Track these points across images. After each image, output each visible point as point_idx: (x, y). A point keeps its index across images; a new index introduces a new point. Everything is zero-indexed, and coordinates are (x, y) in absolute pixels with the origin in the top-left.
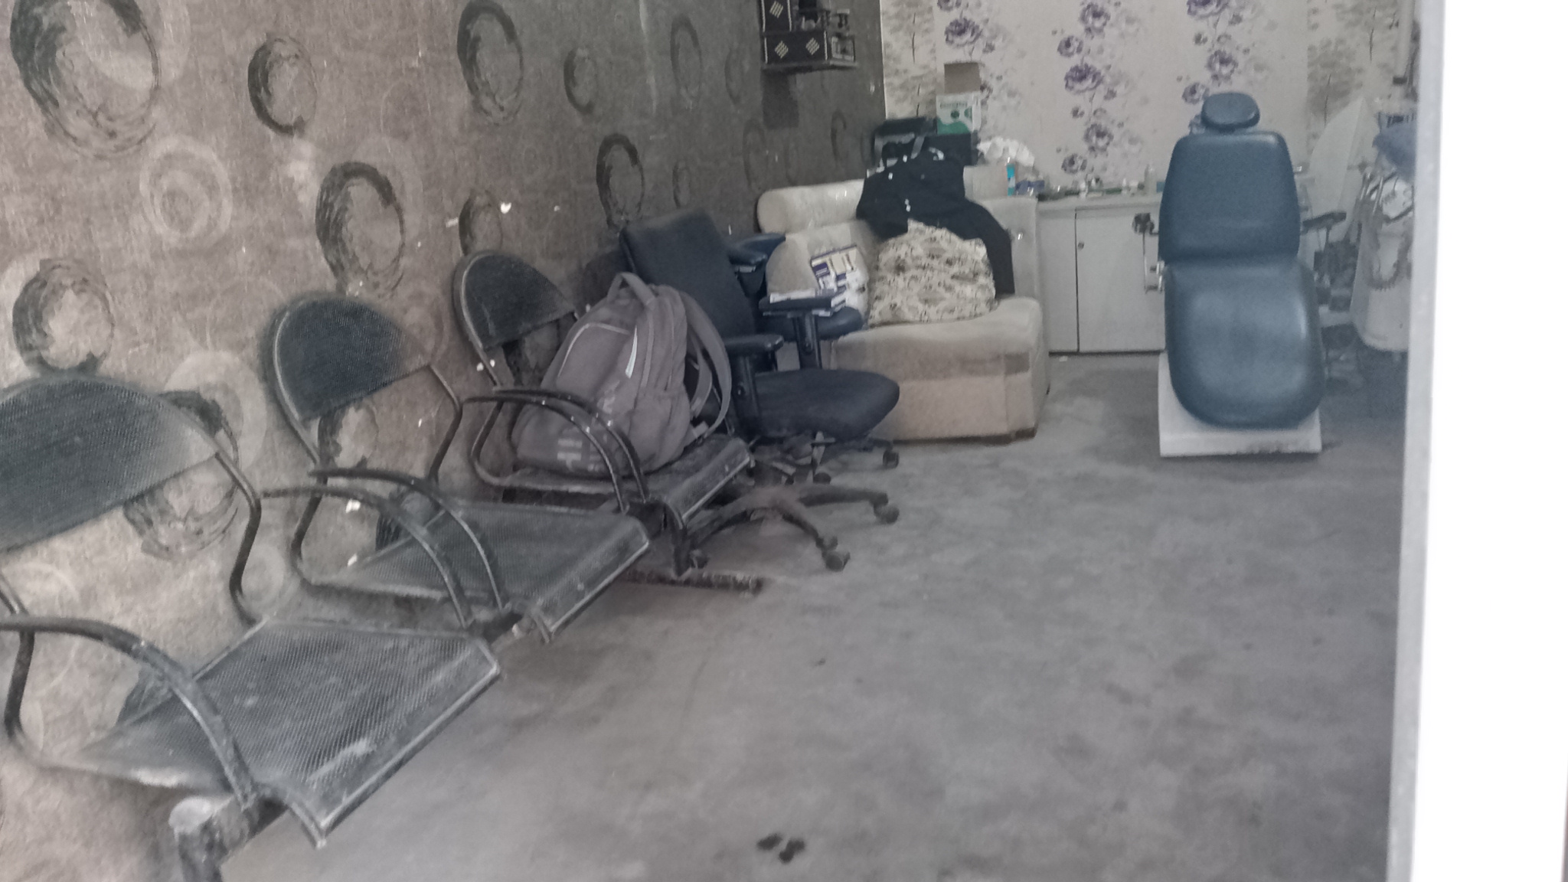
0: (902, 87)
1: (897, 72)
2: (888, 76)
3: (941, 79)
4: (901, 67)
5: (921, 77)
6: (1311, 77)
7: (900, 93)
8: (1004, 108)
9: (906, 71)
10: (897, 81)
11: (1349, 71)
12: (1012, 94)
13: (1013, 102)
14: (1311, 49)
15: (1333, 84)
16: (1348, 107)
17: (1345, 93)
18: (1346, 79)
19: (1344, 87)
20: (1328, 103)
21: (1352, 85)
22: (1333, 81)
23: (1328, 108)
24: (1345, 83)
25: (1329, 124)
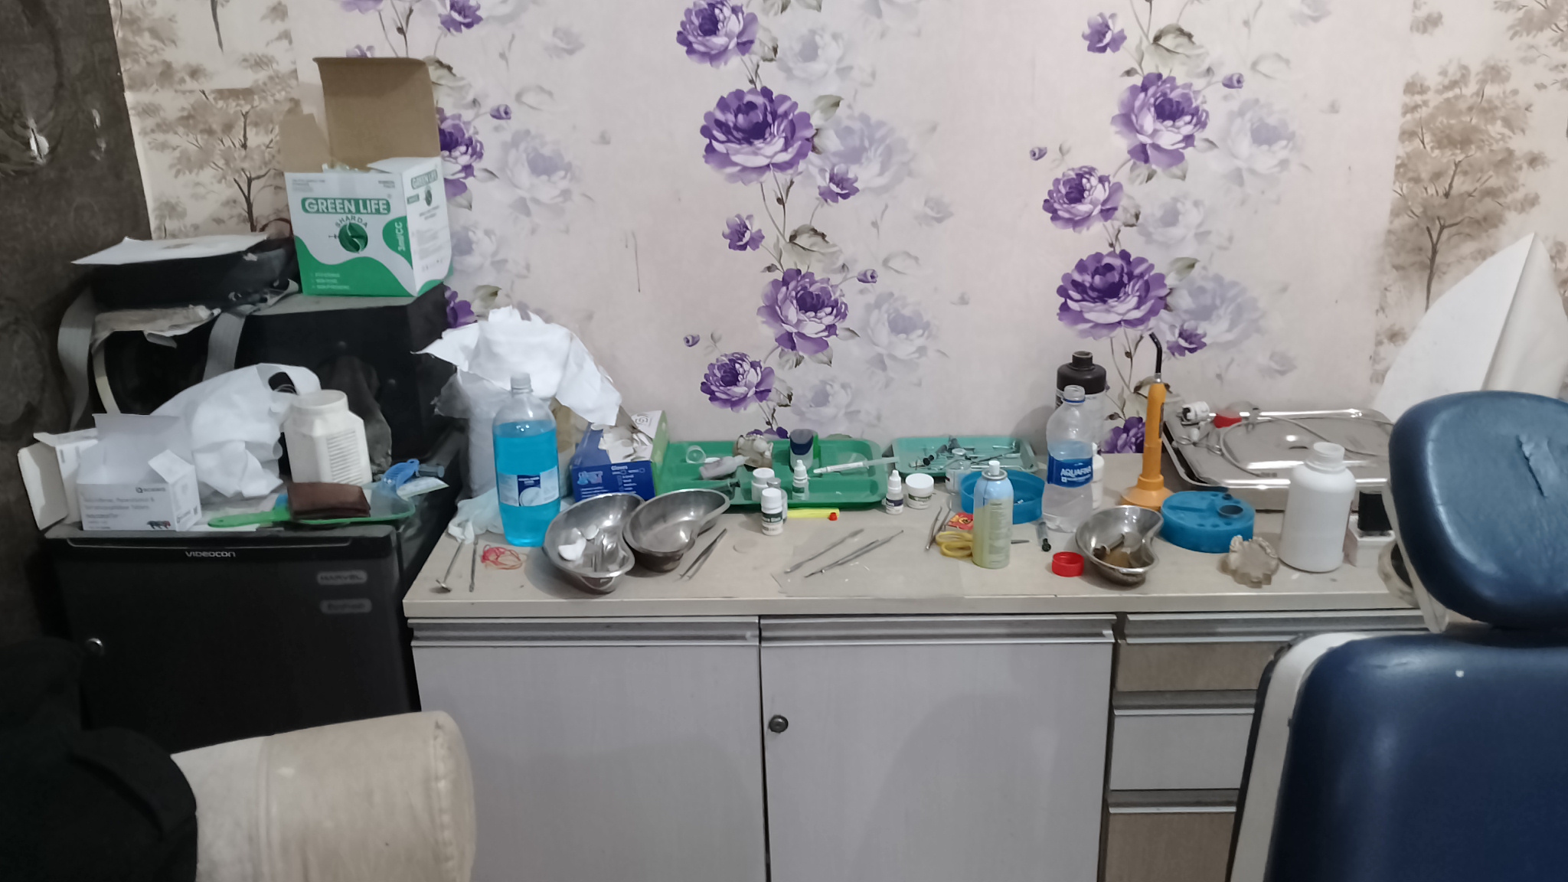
0: (188, 120)
1: (167, 74)
2: (141, 84)
3: (314, 107)
4: (178, 57)
5: (246, 93)
6: (1403, 169)
7: (185, 141)
8: (522, 207)
9: (195, 73)
10: (171, 103)
11: (1506, 161)
12: (543, 166)
13: (546, 190)
14: (1413, 87)
15: (1461, 195)
16: (1491, 261)
17: (1488, 222)
18: (1495, 181)
19: (1489, 204)
20: (1440, 247)
21: (1509, 198)
22: (1461, 185)
23: (1438, 259)
24: (1492, 193)
25: (1435, 307)
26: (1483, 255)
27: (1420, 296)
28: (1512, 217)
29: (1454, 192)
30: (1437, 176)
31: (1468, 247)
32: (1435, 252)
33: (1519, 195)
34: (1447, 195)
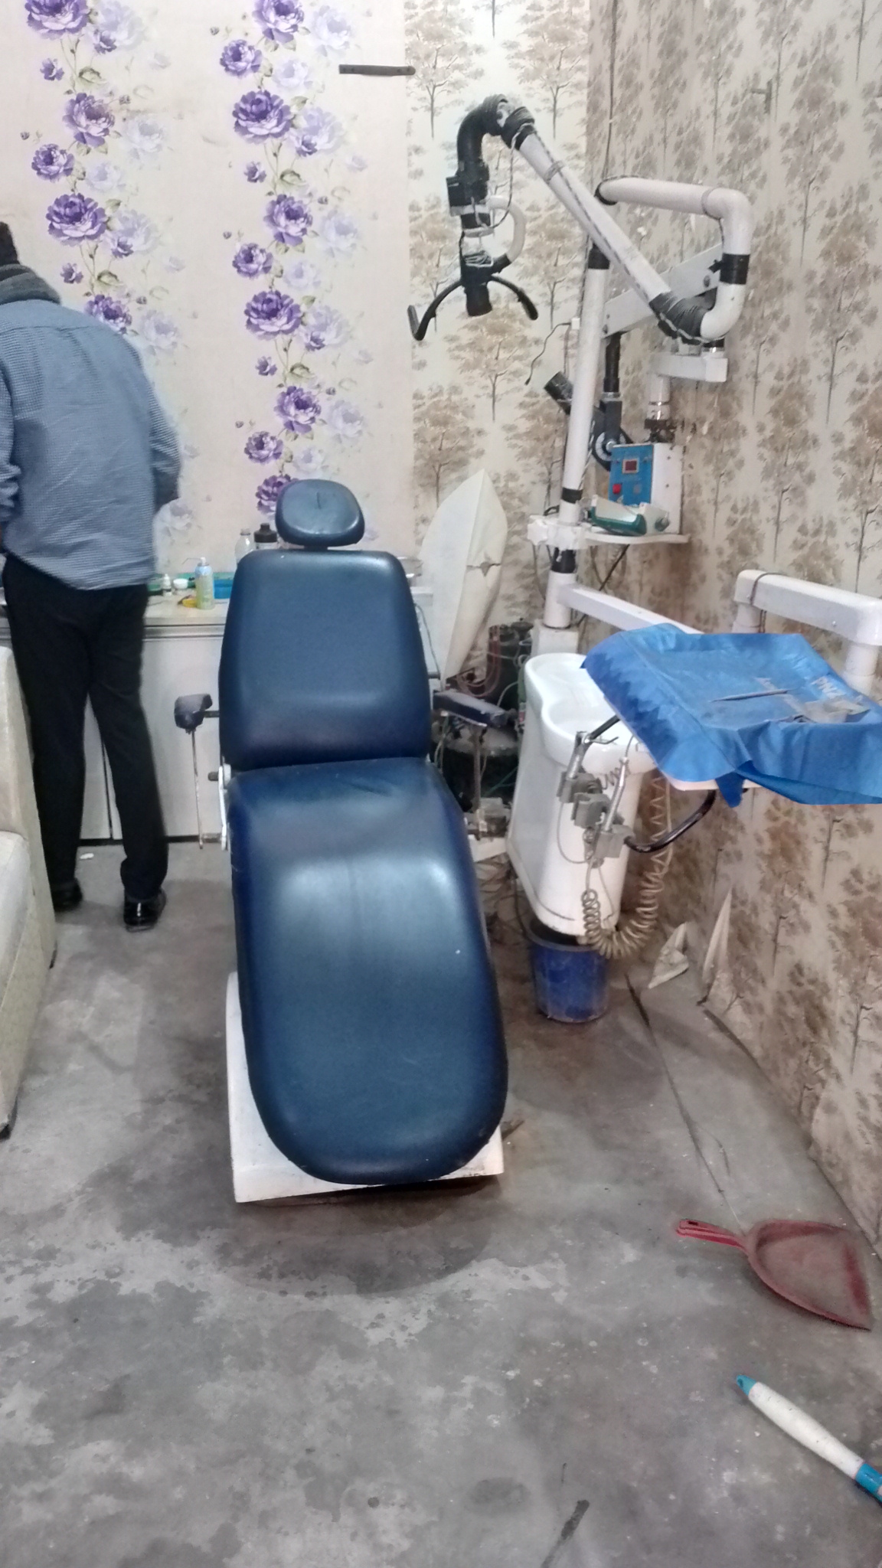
6: (418, 436)
11: (466, 433)
14: (417, 396)
15: (447, 449)
16: (465, 483)
17: (462, 463)
18: (462, 443)
19: (460, 454)
20: (441, 475)
21: (470, 452)
22: (446, 444)
23: (441, 481)
24: (461, 448)
25: (442, 505)
26: (462, 479)
27: (434, 500)
28: (473, 460)
29: (443, 448)
30: (434, 440)
31: (454, 476)
32: (438, 478)
33: (475, 449)
34: (440, 449)
